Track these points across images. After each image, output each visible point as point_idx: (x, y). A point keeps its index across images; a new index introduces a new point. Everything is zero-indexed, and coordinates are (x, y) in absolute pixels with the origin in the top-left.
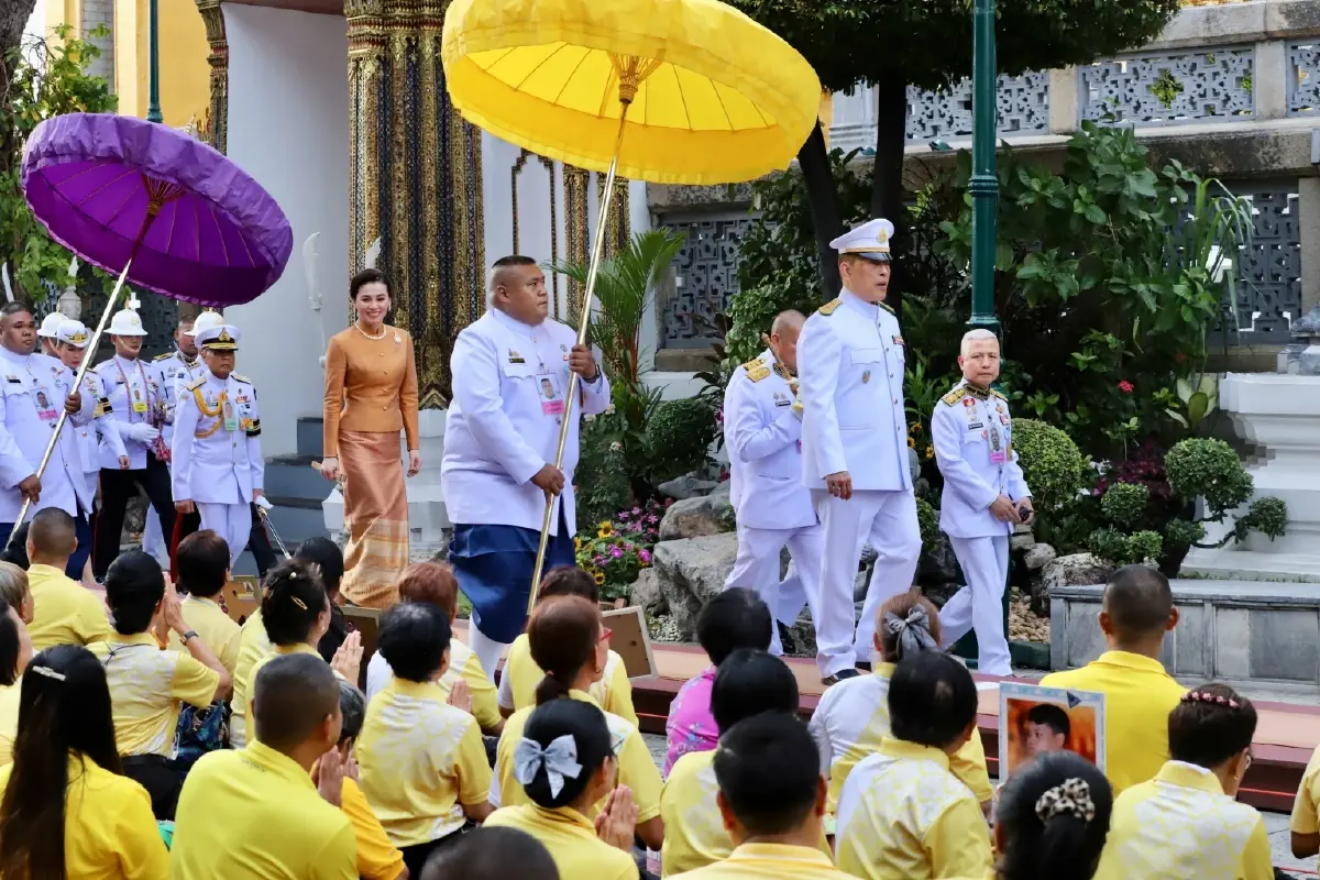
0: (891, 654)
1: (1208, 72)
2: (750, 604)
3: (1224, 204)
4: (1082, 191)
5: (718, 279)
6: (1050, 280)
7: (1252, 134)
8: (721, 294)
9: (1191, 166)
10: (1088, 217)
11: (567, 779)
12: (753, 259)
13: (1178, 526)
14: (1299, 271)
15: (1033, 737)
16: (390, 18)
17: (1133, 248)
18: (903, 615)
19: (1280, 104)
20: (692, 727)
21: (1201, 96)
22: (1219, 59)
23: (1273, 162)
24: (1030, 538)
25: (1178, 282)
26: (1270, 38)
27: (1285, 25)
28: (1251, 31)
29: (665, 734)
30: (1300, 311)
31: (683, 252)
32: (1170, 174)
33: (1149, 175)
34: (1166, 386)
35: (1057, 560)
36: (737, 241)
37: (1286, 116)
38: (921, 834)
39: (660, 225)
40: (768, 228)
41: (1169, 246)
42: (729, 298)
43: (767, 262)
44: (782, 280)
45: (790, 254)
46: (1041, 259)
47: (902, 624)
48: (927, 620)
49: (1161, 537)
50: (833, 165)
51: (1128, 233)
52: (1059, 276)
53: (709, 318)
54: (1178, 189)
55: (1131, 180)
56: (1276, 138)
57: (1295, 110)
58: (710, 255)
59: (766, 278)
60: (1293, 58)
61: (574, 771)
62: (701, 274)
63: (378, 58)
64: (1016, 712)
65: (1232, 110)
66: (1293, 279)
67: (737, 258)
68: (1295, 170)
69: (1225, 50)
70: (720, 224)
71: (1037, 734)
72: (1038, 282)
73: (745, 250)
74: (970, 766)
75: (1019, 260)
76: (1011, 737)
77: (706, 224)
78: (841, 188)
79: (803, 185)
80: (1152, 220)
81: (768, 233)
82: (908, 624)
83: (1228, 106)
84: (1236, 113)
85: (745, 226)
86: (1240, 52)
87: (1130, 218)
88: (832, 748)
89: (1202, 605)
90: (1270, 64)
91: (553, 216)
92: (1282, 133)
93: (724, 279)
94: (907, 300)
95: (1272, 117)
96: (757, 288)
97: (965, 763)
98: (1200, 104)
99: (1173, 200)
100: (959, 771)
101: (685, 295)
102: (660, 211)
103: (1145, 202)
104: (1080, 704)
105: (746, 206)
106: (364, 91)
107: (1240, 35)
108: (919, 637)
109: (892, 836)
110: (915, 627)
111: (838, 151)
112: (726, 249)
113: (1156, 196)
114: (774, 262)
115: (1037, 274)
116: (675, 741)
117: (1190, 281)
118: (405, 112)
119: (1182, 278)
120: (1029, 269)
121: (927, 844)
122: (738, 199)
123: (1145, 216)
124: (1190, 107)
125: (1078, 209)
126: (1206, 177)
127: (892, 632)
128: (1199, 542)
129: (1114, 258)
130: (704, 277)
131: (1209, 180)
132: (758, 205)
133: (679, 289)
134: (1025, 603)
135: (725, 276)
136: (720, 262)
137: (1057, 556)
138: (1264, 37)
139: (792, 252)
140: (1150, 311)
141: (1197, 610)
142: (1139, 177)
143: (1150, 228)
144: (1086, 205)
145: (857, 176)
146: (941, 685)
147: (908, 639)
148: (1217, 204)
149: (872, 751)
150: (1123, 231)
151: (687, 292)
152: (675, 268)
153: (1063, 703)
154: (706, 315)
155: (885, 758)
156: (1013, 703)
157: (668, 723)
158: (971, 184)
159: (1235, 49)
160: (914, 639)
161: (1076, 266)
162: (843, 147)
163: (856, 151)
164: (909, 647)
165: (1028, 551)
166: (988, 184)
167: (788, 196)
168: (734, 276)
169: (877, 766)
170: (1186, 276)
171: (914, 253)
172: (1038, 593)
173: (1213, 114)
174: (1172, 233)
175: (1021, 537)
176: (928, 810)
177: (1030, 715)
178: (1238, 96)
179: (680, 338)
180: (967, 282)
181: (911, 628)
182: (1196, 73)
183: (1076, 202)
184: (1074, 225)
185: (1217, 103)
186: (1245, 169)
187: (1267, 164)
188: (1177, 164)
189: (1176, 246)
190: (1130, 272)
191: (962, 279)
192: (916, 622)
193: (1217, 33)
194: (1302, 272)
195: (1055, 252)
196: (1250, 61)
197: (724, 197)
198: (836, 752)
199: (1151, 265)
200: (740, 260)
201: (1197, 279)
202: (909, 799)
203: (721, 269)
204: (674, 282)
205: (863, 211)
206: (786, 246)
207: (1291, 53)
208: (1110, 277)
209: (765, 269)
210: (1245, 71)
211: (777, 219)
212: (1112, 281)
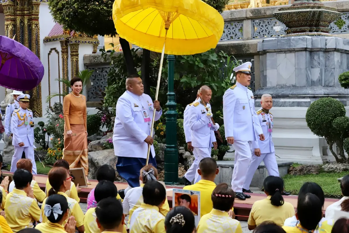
0: (144, 181)
1: (231, 28)
2: (110, 168)
3: (235, 62)
4: (198, 59)
5: (102, 83)
6: (189, 82)
7: (242, 44)
8: (103, 87)
9: (226, 52)
10: (199, 66)
11: (59, 215)
12: (111, 77)
13: (223, 147)
14: (254, 80)
15: (181, 203)
16: (16, 14)
17: (211, 74)
18: (147, 171)
19: (250, 36)
20: (94, 201)
21: (229, 34)
22: (234, 24)
23: (247, 51)
24: (184, 150)
25: (223, 83)
26: (247, 19)
27: (251, 15)
28: (242, 17)
29: (86, 203)
30: (254, 90)
31: (93, 76)
32: (221, 55)
33: (215, 55)
34: (219, 110)
35: (191, 156)
36: (107, 73)
37: (251, 39)
38: (152, 228)
39: (87, 68)
40: (115, 69)
41: (221, 73)
42: (105, 88)
43: (115, 78)
44: (119, 83)
45: (121, 76)
46: (187, 77)
47: (147, 173)
48: (153, 172)
49: (218, 150)
50: (132, 53)
51: (210, 70)
52: (191, 81)
53: (100, 93)
54: (222, 58)
55: (210, 56)
56: (248, 45)
57: (254, 37)
58: (100, 77)
59: (115, 82)
60: (253, 24)
61: (61, 212)
62: (97, 81)
63: (13, 24)
64: (177, 196)
65: (237, 38)
66: (253, 82)
67: (107, 77)
68: (253, 53)
69: (235, 22)
70: (103, 68)
71: (182, 202)
72: (186, 83)
73: (109, 75)
74: (166, 211)
75: (181, 77)
76: (176, 203)
77: (99, 68)
78: (134, 59)
79: (124, 58)
80: (216, 66)
81: (115, 71)
82: (149, 173)
83: (236, 37)
84: (239, 38)
85: (109, 69)
86: (240, 22)
87: (210, 66)
88: (130, 206)
89: (229, 167)
90: (247, 25)
91: (59, 66)
92: (250, 43)
93: (104, 83)
94: (151, 88)
95: (248, 39)
96: (112, 85)
97: (164, 210)
98: (229, 36)
99: (221, 61)
100: (162, 212)
101: (93, 87)
102: (87, 65)
103: (214, 62)
104: (194, 194)
105: (109, 63)
106: (9, 33)
107: (239, 18)
108: (151, 177)
109: (144, 229)
110: (150, 174)
111: (134, 49)
112: (105, 75)
113: (217, 60)
114: (117, 78)
115: (186, 81)
116: (89, 205)
117: (226, 82)
118: (20, 39)
119: (224, 82)
120: (184, 80)
121: (153, 231)
122: (108, 61)
123: (214, 66)
124: (226, 37)
125: (197, 64)
126: (230, 55)
127: (144, 175)
128: (228, 151)
129: (206, 77)
130: (99, 82)
131: (231, 56)
132: (112, 63)
133: (92, 85)
134: (183, 167)
135: (104, 82)
136: (103, 78)
137: (191, 155)
138: (246, 18)
139: (122, 76)
140: (215, 90)
141: (228, 169)
142: (213, 55)
143: (215, 68)
144: (199, 63)
145: (138, 55)
146: (156, 190)
147: (149, 177)
148: (233, 62)
149: (139, 207)
150: (208, 69)
151: (94, 86)
152: (91, 80)
153: (189, 194)
154: (99, 92)
155: (142, 209)
156: (176, 194)
157: (87, 200)
158: (167, 58)
159: (239, 22)
160: (150, 177)
161: (196, 79)
162: (135, 48)
163: (138, 49)
164: (149, 179)
165: (183, 154)
166: (172, 57)
167: (120, 61)
168: (106, 82)
169: (140, 211)
170: (225, 81)
171: (153, 76)
172: (186, 165)
173: (233, 39)
174: (221, 70)
175: (181, 150)
176: (154, 222)
177: (180, 197)
178: (239, 34)
179: (92, 98)
180: (167, 83)
181: (150, 175)
182: (228, 28)
183: (196, 62)
184: (196, 68)
185: (233, 36)
186: (240, 53)
187: (245, 52)
188: (222, 52)
189: (222, 73)
190: (210, 80)
191: (166, 82)
192: (151, 173)
193: (233, 17)
194: (255, 80)
195: (190, 75)
196: (242, 25)
197: (104, 61)
198: (130, 207)
199: (215, 78)
200: (108, 78)
201: (227, 82)
202: (148, 219)
203: (103, 80)
204: (91, 84)
205: (140, 65)
206: (120, 74)
207: (253, 23)
208: (205, 82)
209: (115, 80)
210: (241, 27)
211: (117, 67)
212: (205, 83)
